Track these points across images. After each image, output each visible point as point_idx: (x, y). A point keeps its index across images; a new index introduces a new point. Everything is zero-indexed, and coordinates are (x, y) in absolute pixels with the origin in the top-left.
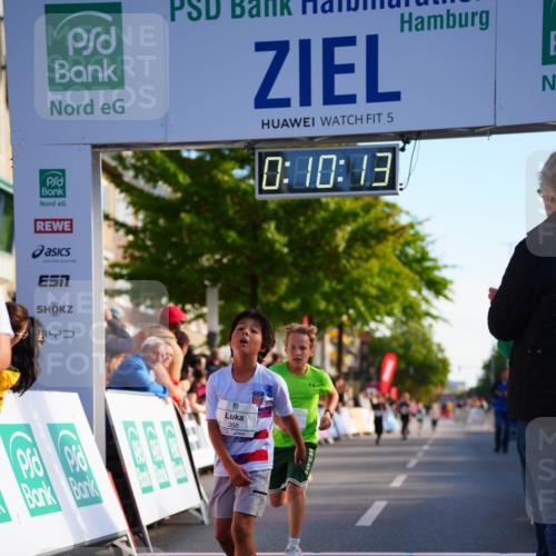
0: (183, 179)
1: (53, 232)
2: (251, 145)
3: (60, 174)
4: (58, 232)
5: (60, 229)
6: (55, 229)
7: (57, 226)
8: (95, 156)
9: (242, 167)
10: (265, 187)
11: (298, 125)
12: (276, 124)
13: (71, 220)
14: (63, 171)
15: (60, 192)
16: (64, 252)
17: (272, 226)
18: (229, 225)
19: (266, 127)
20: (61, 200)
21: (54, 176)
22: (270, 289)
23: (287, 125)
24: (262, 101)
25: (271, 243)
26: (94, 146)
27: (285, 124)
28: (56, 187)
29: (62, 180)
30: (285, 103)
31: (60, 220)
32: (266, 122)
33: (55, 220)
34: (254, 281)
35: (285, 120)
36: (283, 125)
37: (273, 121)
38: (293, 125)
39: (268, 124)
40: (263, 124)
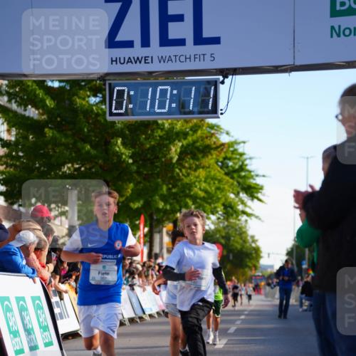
0: (49, 103)
2: (103, 78)
9: (95, 96)
10: (114, 111)
11: (140, 62)
12: (122, 61)
17: (119, 141)
18: (84, 140)
19: (114, 63)
23: (131, 62)
25: (119, 155)
27: (130, 61)
30: (129, 44)
32: (114, 59)
35: (129, 58)
36: (128, 62)
37: (120, 59)
38: (136, 63)
39: (116, 61)
40: (112, 61)
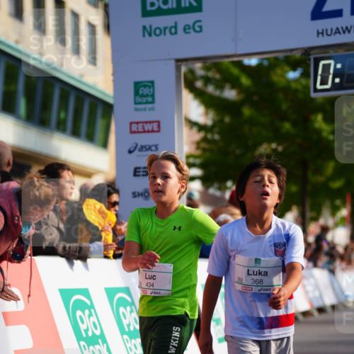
0: (245, 81)
1: (144, 132)
2: (307, 51)
3: (150, 84)
4: (148, 131)
5: (150, 129)
6: (146, 129)
7: (148, 127)
8: (178, 69)
9: (294, 69)
10: (319, 87)
11: (349, 32)
12: (329, 33)
13: (159, 122)
14: (152, 82)
15: (150, 99)
16: (153, 148)
17: (320, 117)
18: (284, 118)
19: (320, 35)
20: (150, 106)
21: (145, 86)
22: (318, 171)
23: (339, 33)
24: (318, 14)
25: (319, 132)
26: (178, 61)
27: (338, 31)
28: (147, 96)
29: (151, 90)
30: (338, 13)
31: (150, 122)
32: (320, 31)
33: (146, 122)
34: (304, 165)
35: (338, 29)
36: (336, 33)
37: (327, 30)
38: (344, 32)
39: (322, 33)
40: (318, 33)
